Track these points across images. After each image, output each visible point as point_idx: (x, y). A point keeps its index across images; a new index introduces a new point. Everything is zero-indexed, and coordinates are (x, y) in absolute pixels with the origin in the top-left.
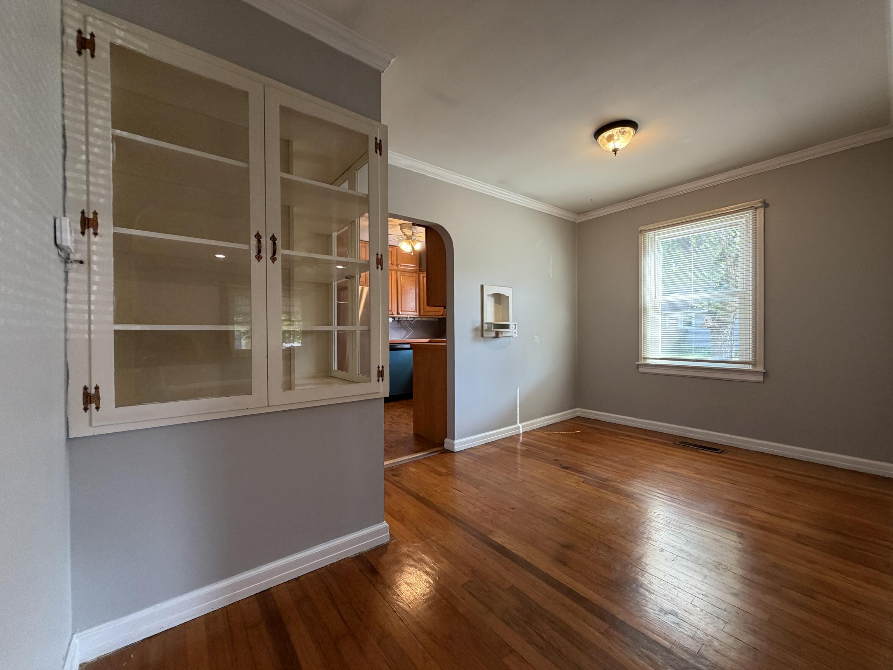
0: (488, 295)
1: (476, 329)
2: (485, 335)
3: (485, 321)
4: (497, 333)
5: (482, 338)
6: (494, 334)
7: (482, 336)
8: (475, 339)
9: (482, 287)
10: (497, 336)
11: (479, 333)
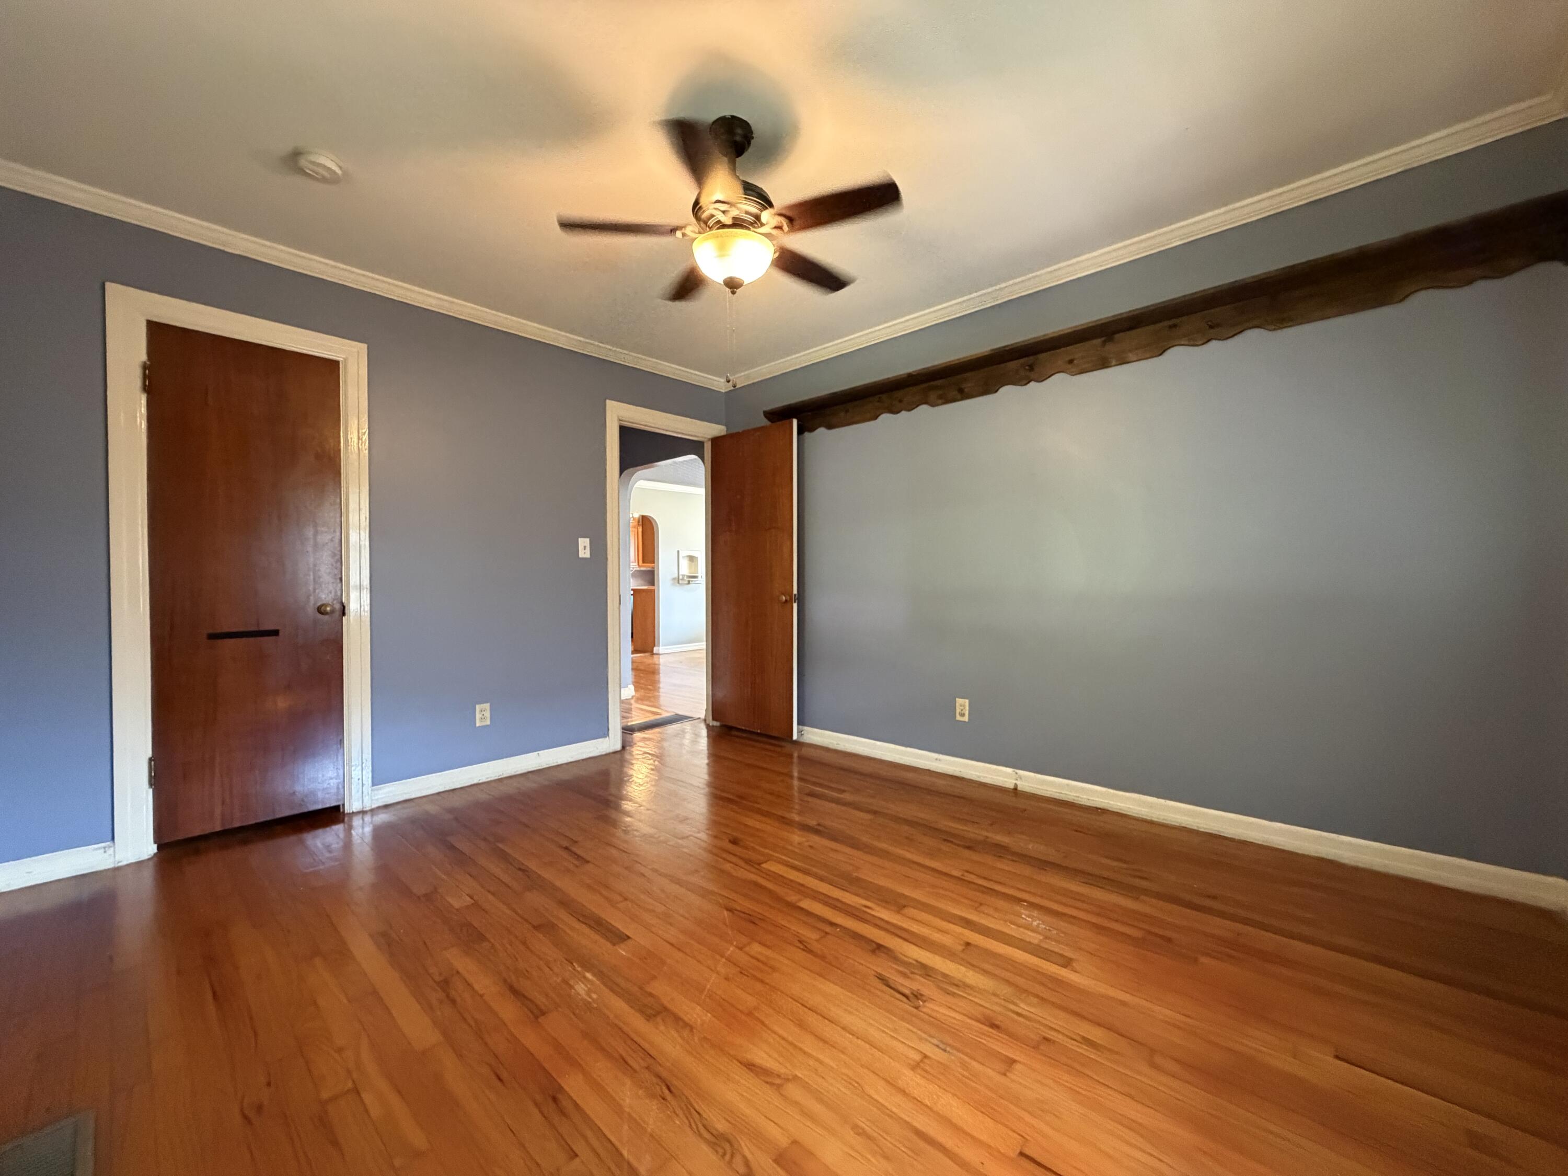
1: (674, 579)
2: (680, 582)
3: (680, 573)
4: (689, 581)
6: (687, 582)
7: (678, 583)
8: (673, 584)
9: (678, 552)
10: (689, 582)
11: (677, 581)
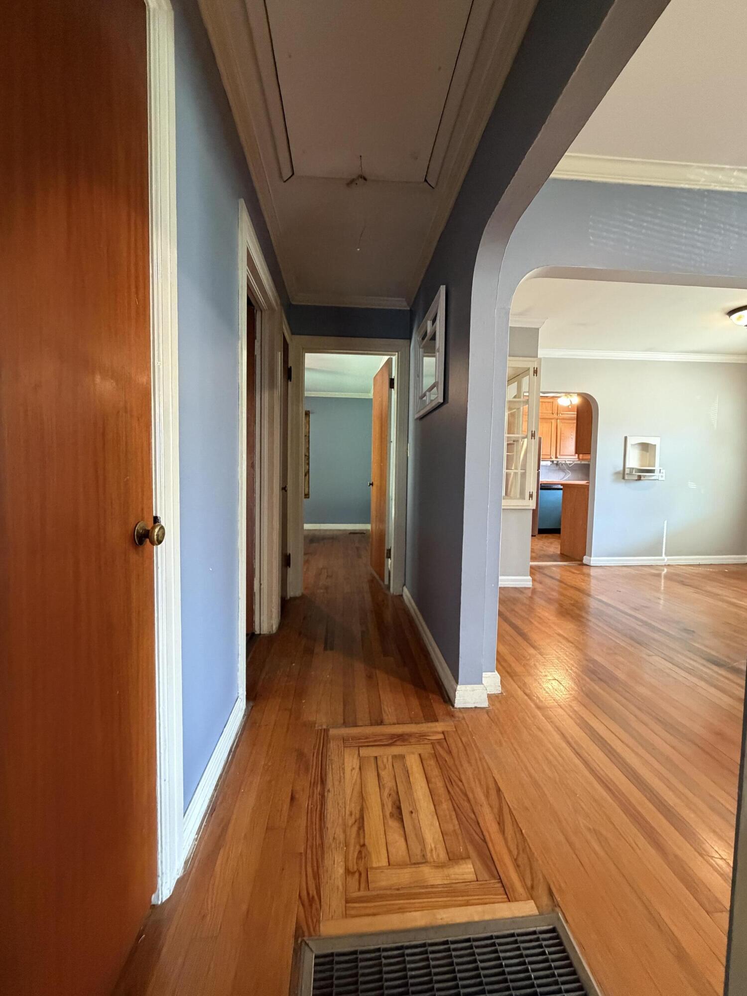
0: (632, 445)
1: (617, 473)
2: (626, 477)
3: (627, 466)
4: (640, 476)
5: (623, 480)
6: (636, 477)
8: (616, 481)
9: (626, 438)
10: (640, 479)
11: (621, 476)
